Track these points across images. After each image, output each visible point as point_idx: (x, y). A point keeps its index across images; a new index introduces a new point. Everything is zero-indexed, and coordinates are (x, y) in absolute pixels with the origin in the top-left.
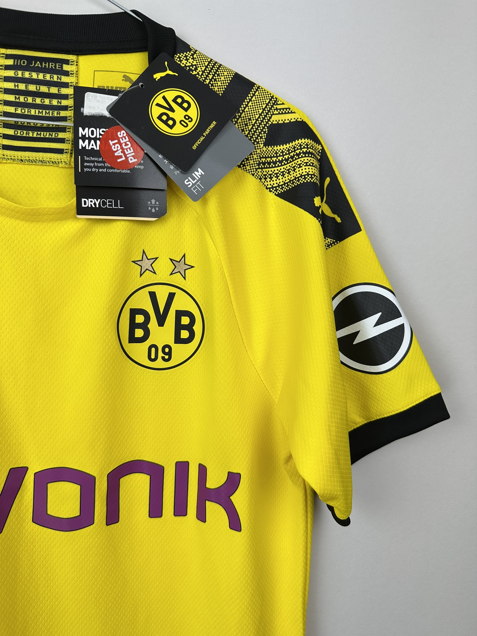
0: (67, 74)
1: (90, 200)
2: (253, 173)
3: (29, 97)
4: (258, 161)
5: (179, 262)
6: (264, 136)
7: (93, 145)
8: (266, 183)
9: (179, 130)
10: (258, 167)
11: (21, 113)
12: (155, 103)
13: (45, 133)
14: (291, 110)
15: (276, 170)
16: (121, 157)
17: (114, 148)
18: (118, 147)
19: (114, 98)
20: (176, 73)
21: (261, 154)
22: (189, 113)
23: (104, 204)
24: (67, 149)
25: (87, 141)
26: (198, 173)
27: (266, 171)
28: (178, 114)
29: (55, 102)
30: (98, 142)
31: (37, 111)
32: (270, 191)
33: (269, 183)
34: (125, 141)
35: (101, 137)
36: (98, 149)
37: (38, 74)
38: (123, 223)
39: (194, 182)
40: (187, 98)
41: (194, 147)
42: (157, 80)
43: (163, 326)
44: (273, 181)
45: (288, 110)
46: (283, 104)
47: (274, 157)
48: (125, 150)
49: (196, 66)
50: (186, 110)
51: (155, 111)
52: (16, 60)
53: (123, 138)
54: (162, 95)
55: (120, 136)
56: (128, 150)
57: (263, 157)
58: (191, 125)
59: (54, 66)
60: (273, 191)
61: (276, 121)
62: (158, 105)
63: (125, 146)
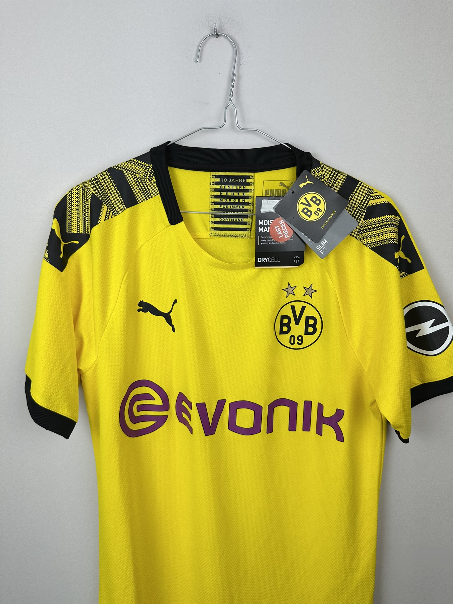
0: (248, 184)
1: (262, 258)
2: (356, 237)
4: (360, 229)
5: (309, 289)
6: (364, 214)
7: (266, 230)
8: (364, 242)
9: (314, 217)
10: (359, 233)
11: (223, 208)
12: (300, 202)
13: (236, 219)
14: (381, 196)
15: (370, 233)
16: (281, 235)
18: (279, 230)
19: (277, 202)
20: (313, 182)
21: (361, 225)
22: (320, 207)
23: (270, 260)
24: (249, 228)
25: (263, 228)
26: (324, 242)
27: (364, 235)
29: (241, 200)
30: (269, 228)
32: (366, 246)
33: (366, 241)
34: (283, 226)
35: (270, 224)
36: (269, 231)
37: (233, 186)
39: (322, 248)
40: (319, 197)
41: (323, 227)
42: (301, 187)
43: (298, 325)
44: (368, 240)
45: (379, 196)
46: (376, 193)
47: (369, 225)
48: (283, 231)
50: (318, 205)
51: (301, 207)
52: (221, 179)
53: (282, 224)
55: (280, 223)
56: (285, 231)
57: (363, 227)
58: (321, 214)
59: (242, 181)
60: (368, 246)
61: (372, 204)
62: (302, 203)
63: (283, 229)
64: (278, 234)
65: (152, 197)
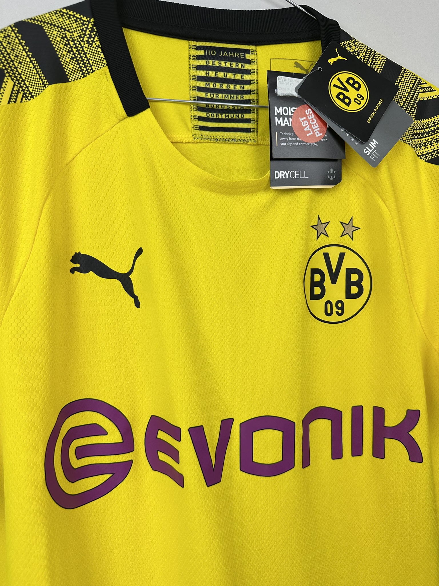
0: (249, 62)
1: (281, 172)
2: (409, 142)
3: (217, 84)
4: (412, 132)
5: (348, 224)
6: (414, 111)
7: (286, 122)
8: (417, 152)
9: (354, 107)
10: (412, 137)
11: (211, 98)
12: (332, 84)
13: (232, 115)
14: (432, 88)
15: (424, 140)
16: (309, 132)
17: (304, 124)
18: (306, 123)
19: (300, 81)
20: (345, 58)
21: (414, 127)
22: (360, 92)
23: (293, 175)
24: (253, 128)
25: (281, 119)
26: (374, 143)
27: (420, 141)
28: (352, 93)
29: (238, 87)
30: (290, 119)
31: (224, 95)
32: (421, 158)
33: (420, 152)
34: (311, 118)
35: (292, 114)
36: (291, 125)
37: (226, 63)
38: (306, 192)
39: (371, 151)
40: (357, 79)
41: (369, 121)
42: (331, 64)
43: (335, 284)
44: (422, 149)
45: (430, 88)
46: (425, 83)
47: (422, 129)
48: (312, 126)
49: (358, 52)
51: (334, 92)
52: (206, 51)
53: (310, 115)
54: (337, 77)
55: (307, 114)
56: (315, 125)
57: (415, 130)
58: (363, 102)
59: (238, 56)
60: (423, 158)
61: (422, 98)
62: (335, 86)
63: (312, 122)
64: (305, 129)
65: (93, 71)
